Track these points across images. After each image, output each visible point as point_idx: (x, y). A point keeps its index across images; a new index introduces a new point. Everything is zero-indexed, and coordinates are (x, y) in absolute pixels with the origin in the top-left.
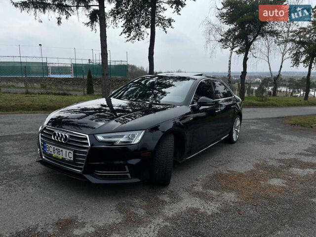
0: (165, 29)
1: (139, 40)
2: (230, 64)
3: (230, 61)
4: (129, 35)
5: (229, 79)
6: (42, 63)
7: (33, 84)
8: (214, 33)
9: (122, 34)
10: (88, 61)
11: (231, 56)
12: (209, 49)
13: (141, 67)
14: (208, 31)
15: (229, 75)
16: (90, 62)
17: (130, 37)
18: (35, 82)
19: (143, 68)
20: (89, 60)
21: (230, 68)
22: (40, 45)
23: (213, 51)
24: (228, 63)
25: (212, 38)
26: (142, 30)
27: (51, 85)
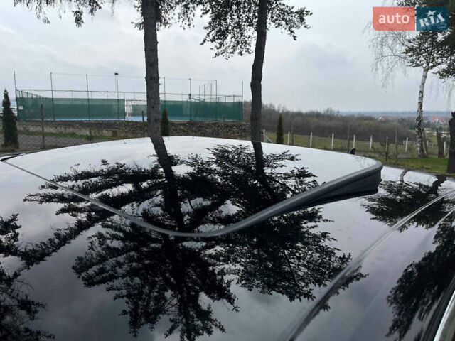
0: (292, 32)
1: (241, 54)
2: (421, 98)
3: (421, 92)
4: (221, 44)
5: (419, 124)
6: (118, 100)
7: (102, 130)
8: (390, 42)
9: (204, 41)
10: (188, 97)
11: (423, 84)
12: (380, 71)
13: (271, 105)
14: (379, 39)
15: (420, 119)
16: (190, 98)
17: (223, 48)
18: (105, 128)
19: (273, 107)
20: (190, 95)
21: (421, 105)
22: (116, 74)
23: (387, 75)
24: (418, 95)
25: (387, 51)
26: (246, 34)
27: (126, 132)
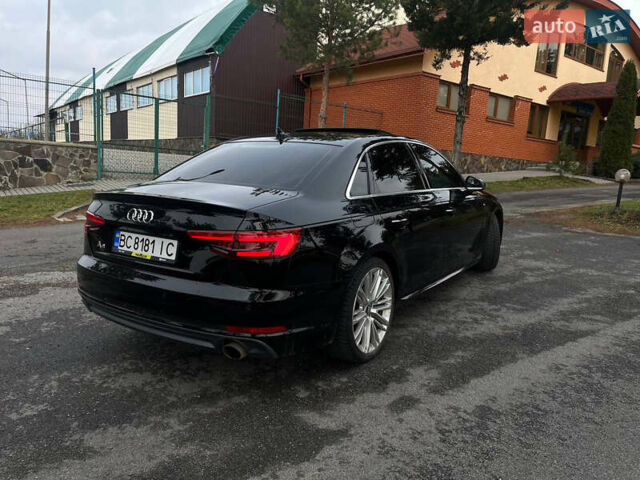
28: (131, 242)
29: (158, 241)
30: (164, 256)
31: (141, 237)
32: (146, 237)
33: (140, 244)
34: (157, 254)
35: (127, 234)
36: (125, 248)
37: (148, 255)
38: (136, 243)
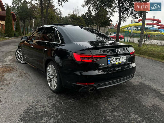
28: (114, 60)
29: (122, 57)
30: (124, 61)
31: (117, 58)
32: (118, 57)
33: (117, 60)
34: (122, 61)
35: (112, 58)
36: (113, 62)
37: (120, 62)
38: (116, 60)
